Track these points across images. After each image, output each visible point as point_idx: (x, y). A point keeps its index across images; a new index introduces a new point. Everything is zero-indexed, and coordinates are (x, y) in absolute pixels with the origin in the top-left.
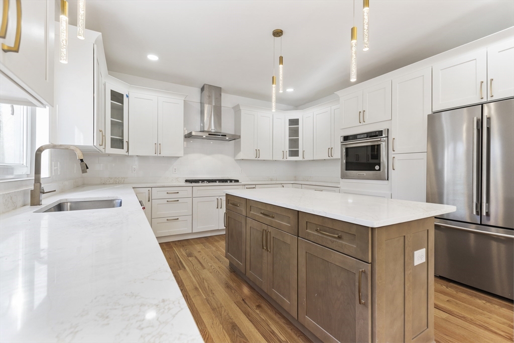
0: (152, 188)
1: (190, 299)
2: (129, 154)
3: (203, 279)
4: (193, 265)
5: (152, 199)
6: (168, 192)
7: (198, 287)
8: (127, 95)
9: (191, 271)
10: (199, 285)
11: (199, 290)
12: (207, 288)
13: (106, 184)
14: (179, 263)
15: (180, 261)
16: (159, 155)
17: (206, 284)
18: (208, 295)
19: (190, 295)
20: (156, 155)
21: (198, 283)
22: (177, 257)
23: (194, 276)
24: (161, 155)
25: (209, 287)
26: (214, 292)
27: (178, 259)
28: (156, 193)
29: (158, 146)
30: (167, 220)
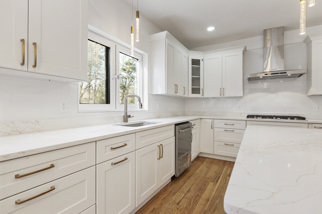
0: (214, 119)
1: (196, 204)
2: (204, 97)
3: (220, 197)
4: (225, 183)
5: (214, 128)
6: (226, 123)
7: (211, 199)
8: (202, 59)
9: (219, 186)
10: (212, 199)
11: (208, 202)
12: (215, 204)
13: (195, 115)
14: (217, 178)
15: (220, 177)
16: (223, 96)
17: (218, 201)
18: (210, 210)
19: (200, 202)
20: (221, 96)
21: (213, 197)
22: (220, 173)
23: (216, 191)
24: (225, 96)
25: (217, 204)
26: (216, 210)
27: (220, 175)
28: (217, 123)
29: (222, 90)
30: (225, 144)
